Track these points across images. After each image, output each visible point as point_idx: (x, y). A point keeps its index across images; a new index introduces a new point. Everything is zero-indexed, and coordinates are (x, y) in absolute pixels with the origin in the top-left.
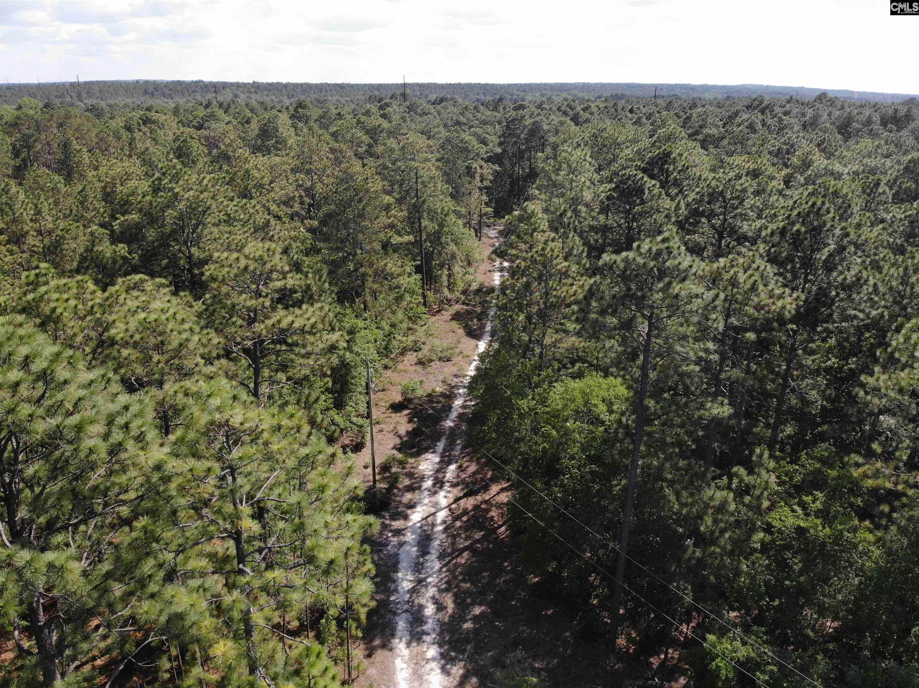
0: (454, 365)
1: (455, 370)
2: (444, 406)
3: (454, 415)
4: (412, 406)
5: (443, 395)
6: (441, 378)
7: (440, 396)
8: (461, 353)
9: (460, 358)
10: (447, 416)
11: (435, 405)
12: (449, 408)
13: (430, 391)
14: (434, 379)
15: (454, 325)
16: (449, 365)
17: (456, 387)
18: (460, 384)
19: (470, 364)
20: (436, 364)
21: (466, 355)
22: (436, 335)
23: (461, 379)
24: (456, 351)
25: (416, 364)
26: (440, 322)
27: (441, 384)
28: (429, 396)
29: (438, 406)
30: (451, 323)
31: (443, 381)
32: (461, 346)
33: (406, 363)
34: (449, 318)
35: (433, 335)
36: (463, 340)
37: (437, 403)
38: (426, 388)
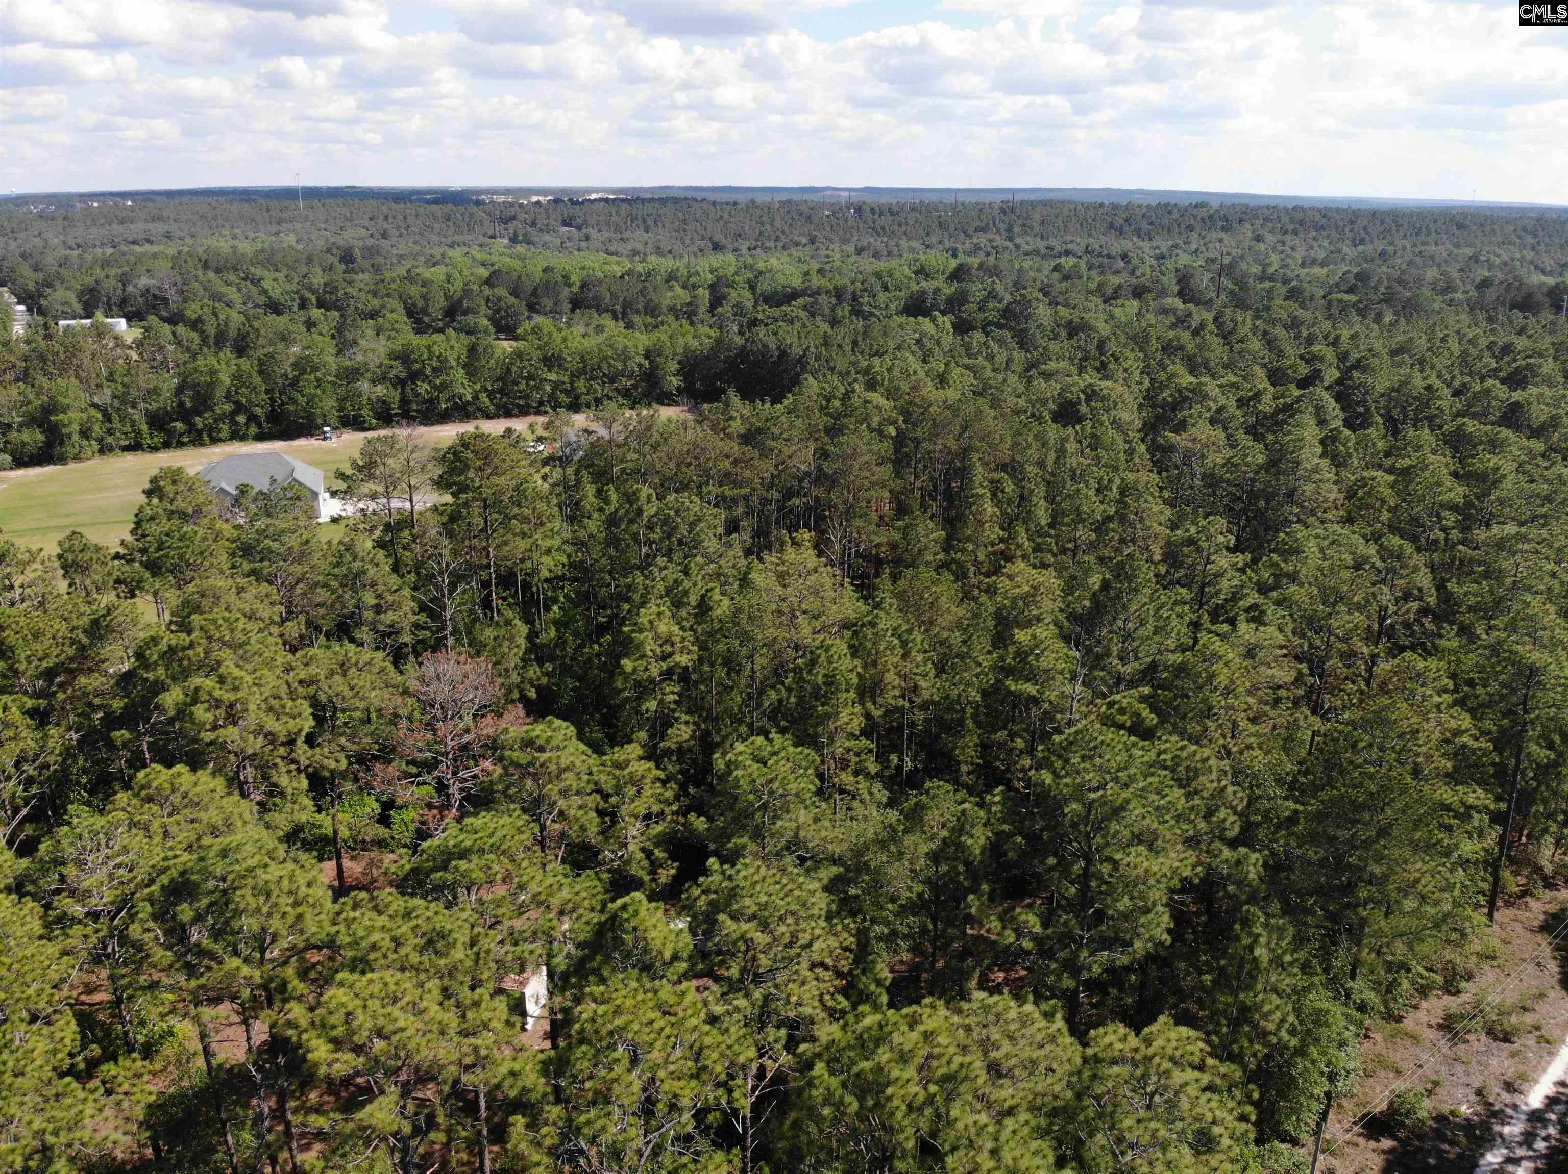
0: (1513, 1055)
1: (1510, 1069)
4: (1402, 1134)
5: (1468, 1126)
6: (1477, 1083)
7: (1461, 1127)
8: (1538, 1028)
9: (1531, 1041)
12: (1469, 1166)
13: (1445, 1109)
14: (1464, 1080)
15: (1544, 947)
16: (1504, 1054)
17: (1500, 1116)
18: (1509, 1111)
19: (1549, 1063)
20: (1479, 1041)
21: (1547, 1036)
22: (1500, 961)
23: (1517, 1099)
24: (1529, 1019)
25: (1440, 1027)
26: (1518, 927)
27: (1473, 1098)
28: (1441, 1119)
29: (1452, 1152)
30: (1539, 938)
31: (1479, 1093)
32: (1543, 1008)
33: (1421, 1015)
34: (1536, 923)
35: (1494, 958)
36: (1552, 994)
37: (1452, 1143)
38: (1441, 1101)
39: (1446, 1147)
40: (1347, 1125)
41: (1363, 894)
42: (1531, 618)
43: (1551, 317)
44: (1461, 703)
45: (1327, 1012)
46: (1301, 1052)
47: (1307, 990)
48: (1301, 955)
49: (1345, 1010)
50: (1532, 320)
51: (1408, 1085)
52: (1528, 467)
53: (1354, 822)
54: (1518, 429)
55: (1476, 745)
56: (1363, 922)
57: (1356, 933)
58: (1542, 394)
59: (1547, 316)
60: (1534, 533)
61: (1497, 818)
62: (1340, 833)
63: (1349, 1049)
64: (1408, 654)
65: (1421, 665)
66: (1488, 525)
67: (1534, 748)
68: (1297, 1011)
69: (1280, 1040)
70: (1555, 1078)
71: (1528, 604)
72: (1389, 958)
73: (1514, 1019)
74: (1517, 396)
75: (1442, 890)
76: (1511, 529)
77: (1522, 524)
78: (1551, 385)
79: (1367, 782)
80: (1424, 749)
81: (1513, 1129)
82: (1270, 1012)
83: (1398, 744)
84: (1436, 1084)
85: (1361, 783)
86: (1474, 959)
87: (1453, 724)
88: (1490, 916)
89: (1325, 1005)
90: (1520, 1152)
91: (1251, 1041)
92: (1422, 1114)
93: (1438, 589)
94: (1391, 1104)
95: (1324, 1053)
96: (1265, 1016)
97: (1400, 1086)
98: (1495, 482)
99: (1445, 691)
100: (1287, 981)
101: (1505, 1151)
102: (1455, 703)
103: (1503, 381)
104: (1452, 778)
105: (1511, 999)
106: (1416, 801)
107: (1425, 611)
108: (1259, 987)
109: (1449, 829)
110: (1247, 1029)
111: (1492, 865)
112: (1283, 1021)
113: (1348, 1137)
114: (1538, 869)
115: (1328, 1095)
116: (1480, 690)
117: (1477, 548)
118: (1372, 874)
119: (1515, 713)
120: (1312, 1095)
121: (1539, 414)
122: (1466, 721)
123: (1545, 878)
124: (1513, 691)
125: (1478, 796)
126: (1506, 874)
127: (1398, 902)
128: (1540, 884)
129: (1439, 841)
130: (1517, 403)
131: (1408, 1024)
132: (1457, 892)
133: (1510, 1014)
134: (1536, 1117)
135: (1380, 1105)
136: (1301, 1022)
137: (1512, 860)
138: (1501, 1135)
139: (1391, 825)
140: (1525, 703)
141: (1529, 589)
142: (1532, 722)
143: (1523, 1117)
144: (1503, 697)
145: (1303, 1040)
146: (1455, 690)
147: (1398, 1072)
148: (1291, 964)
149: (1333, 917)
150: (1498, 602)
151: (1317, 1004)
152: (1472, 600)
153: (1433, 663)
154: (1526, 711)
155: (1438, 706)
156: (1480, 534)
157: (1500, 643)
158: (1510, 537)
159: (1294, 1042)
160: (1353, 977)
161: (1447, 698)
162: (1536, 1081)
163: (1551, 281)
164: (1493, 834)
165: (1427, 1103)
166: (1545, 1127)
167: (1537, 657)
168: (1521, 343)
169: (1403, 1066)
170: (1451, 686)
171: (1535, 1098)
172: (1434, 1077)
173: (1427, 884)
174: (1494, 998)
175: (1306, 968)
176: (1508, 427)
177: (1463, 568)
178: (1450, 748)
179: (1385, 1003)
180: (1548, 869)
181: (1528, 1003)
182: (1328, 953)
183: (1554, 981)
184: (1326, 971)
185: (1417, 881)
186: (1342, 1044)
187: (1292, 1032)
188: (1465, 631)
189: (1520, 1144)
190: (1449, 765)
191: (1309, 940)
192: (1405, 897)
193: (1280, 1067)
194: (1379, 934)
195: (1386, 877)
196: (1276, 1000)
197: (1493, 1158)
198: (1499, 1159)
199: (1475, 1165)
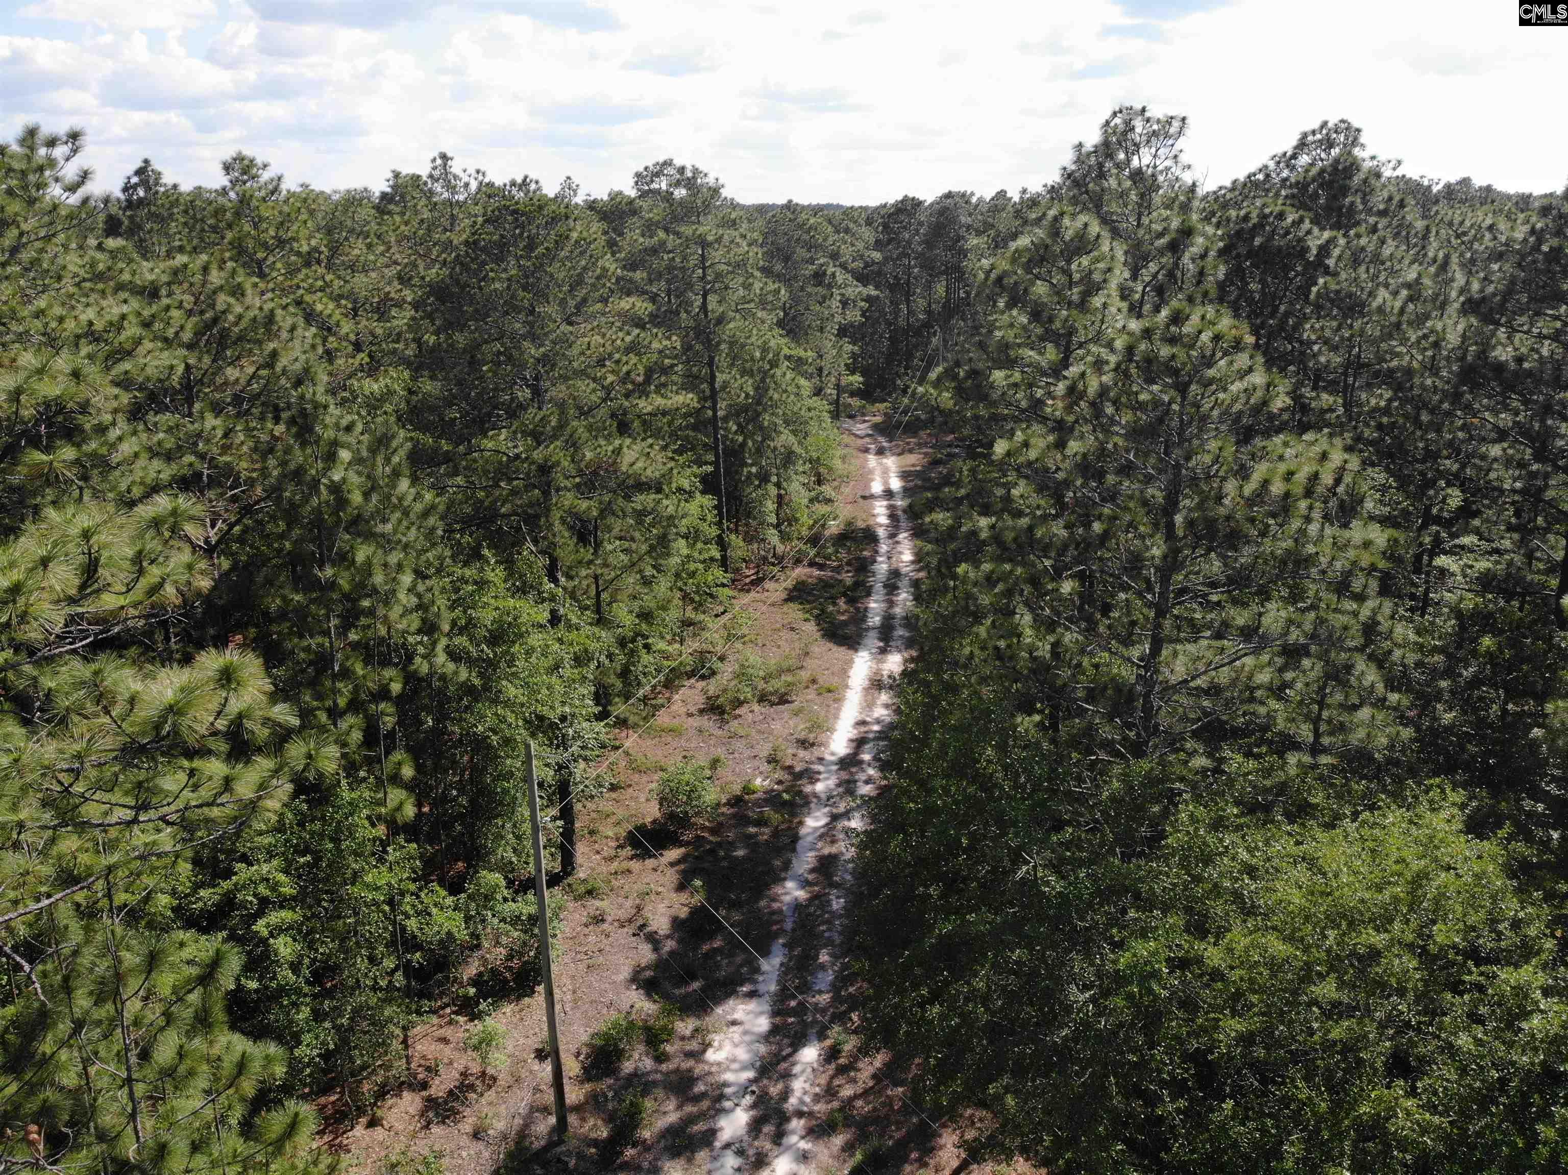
0: (797, 714)
1: (800, 727)
2: (776, 834)
3: (805, 861)
4: (688, 836)
5: (772, 799)
6: (765, 750)
8: (814, 681)
9: (811, 694)
10: (787, 865)
11: (752, 830)
12: (789, 842)
13: (737, 789)
14: (748, 753)
15: (794, 613)
16: (786, 715)
17: (807, 776)
18: (815, 768)
19: (839, 709)
20: (753, 712)
21: (826, 686)
22: (752, 637)
23: (819, 752)
24: (801, 676)
25: (703, 712)
26: (760, 606)
27: (765, 767)
28: (734, 801)
29: (763, 833)
30: (787, 608)
31: (772, 760)
32: (812, 663)
33: (677, 706)
34: (779, 599)
35: (743, 635)
36: (818, 649)
37: (759, 823)
38: (727, 783)
70: (852, 721)
73: (784, 681)
81: (826, 784)
84: (716, 762)
90: (844, 805)
92: (710, 804)
94: (664, 807)
101: (827, 810)
113: (614, 866)
131: (663, 718)
133: (780, 678)
134: (849, 763)
138: (815, 795)
143: (833, 768)
147: (664, 770)
162: (831, 730)
165: (710, 790)
166: (862, 770)
169: (665, 762)
171: (839, 747)
172: (713, 758)
181: (795, 663)
183: (816, 639)
189: (841, 797)
197: (814, 821)
198: (823, 821)
199: (795, 838)
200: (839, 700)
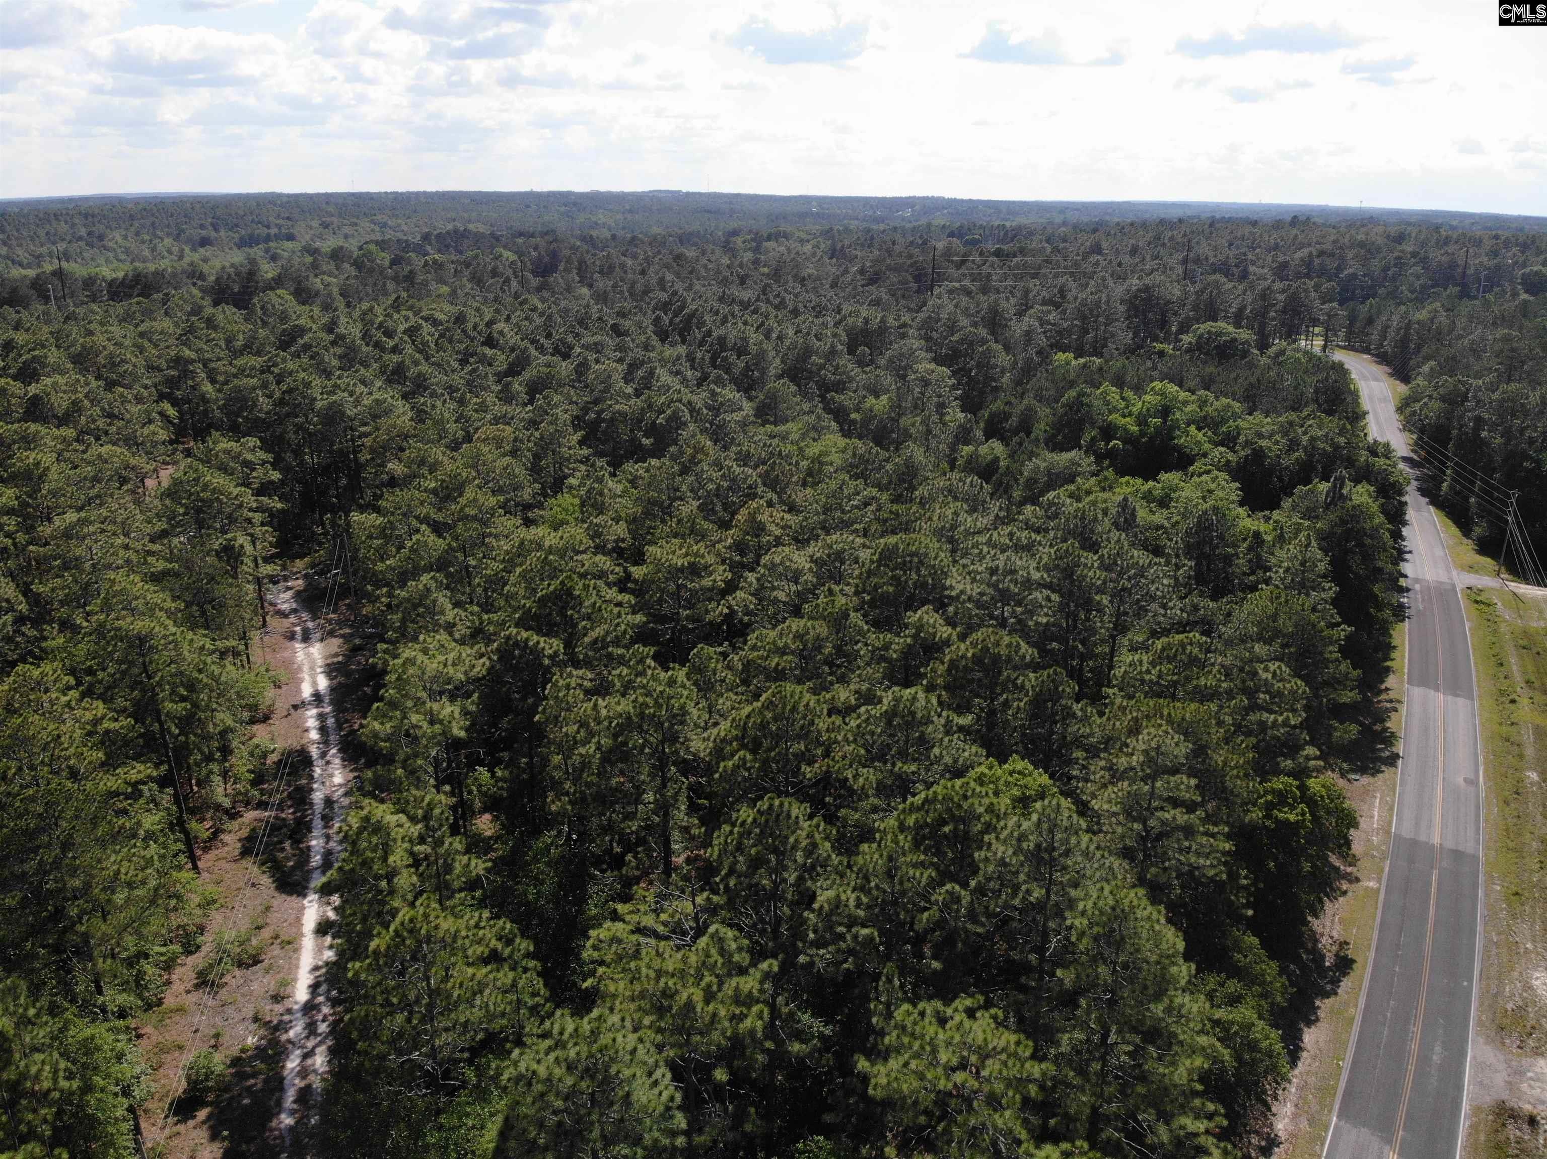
0: (267, 971)
1: (271, 983)
2: (268, 1080)
3: (290, 1096)
4: (211, 1097)
5: (260, 1052)
6: (249, 1012)
7: (255, 1057)
8: (277, 937)
9: (276, 951)
10: (279, 1103)
12: (277, 1084)
13: (235, 1051)
14: (238, 1017)
15: (251, 868)
16: (260, 974)
17: (282, 1026)
18: (286, 1018)
19: (298, 959)
20: (235, 978)
21: (286, 938)
22: (222, 901)
23: (288, 1003)
24: (266, 933)
25: (197, 986)
26: (223, 864)
27: (254, 1027)
28: (236, 1062)
29: (256, 1083)
30: (244, 862)
31: (256, 1019)
32: (273, 917)
33: (178, 987)
34: (237, 852)
35: (214, 901)
36: (275, 903)
37: (254, 1075)
38: (228, 1048)
39: (252, 1081)
40: (160, 1123)
41: (74, 912)
42: (121, 592)
43: (41, 308)
44: (88, 693)
45: (93, 1037)
46: (87, 1088)
47: (64, 1029)
48: (44, 1002)
49: (107, 1025)
50: (24, 314)
51: (195, 1053)
52: (67, 455)
53: (35, 850)
54: (43, 419)
55: (117, 725)
56: (86, 937)
57: (84, 952)
58: (55, 384)
59: (38, 307)
60: (94, 515)
61: (163, 782)
62: (26, 867)
63: (129, 1057)
64: (20, 668)
65: (36, 673)
66: (50, 520)
67: (169, 706)
68: (64, 1055)
69: (62, 1091)
70: (308, 968)
71: (113, 582)
72: (125, 955)
73: (254, 942)
74: (33, 389)
75: (143, 869)
76: (71, 517)
77: (80, 509)
78: (62, 373)
79: (31, 807)
80: (72, 750)
81: (296, 1031)
82: (40, 1071)
83: (45, 756)
84: (217, 1036)
85: (26, 810)
86: (198, 912)
87: (89, 716)
88: (195, 867)
89: (88, 1032)
90: (310, 1044)
91: (35, 1111)
92: (219, 1069)
93: (25, 595)
94: (188, 1077)
95: (108, 1076)
96: (37, 1078)
97: (187, 1058)
98: (40, 477)
99: (69, 688)
100: (42, 1034)
101: (298, 1052)
102: (83, 696)
103: (15, 378)
104: (108, 765)
105: (244, 925)
106: (84, 801)
107: (20, 620)
108: (17, 1056)
109: (125, 812)
110: (24, 1102)
111: (178, 825)
112: (56, 1071)
113: (167, 1132)
114: (218, 807)
115: (131, 1109)
116: (101, 675)
117: (47, 544)
118: (74, 890)
119: (141, 682)
120: (116, 1119)
121: (60, 402)
122: (100, 708)
123: (226, 812)
124: (132, 664)
125: (138, 770)
126: (193, 825)
127: (109, 901)
128: (225, 818)
129: (122, 827)
130: (35, 396)
131: (170, 1001)
132: (157, 864)
133: (249, 940)
134: (309, 1008)
135: (178, 1085)
136: (74, 1062)
137: (192, 812)
138: (289, 1041)
139: (71, 835)
140: (145, 670)
141: (109, 567)
142: (159, 684)
143: (299, 1015)
144: (124, 673)
145: (83, 1078)
146: (79, 683)
147: (180, 1048)
148: (37, 1015)
149: (57, 949)
150: (86, 587)
151: (80, 1037)
152: (61, 594)
153: (47, 667)
154: (149, 677)
155: (68, 705)
156: (45, 530)
157: (101, 625)
158: (72, 526)
159: (75, 1084)
160: (100, 992)
161: (74, 694)
162: (295, 980)
163: (31, 273)
164: (166, 798)
165: (218, 1057)
166: (319, 1011)
167: (140, 625)
168: (20, 338)
169: (180, 1040)
170: (73, 682)
171: (301, 994)
172: (214, 1031)
173: (128, 871)
174: (230, 935)
175: (54, 1010)
176: (34, 421)
177: (41, 567)
178: (96, 738)
179: (140, 996)
180: (227, 803)
181: (260, 921)
182: (66, 984)
183: (272, 891)
184: (73, 1001)
185: (118, 872)
186: (120, 1057)
187: (70, 1077)
188: (66, 625)
189: (307, 1038)
190: (101, 755)
191: (45, 983)
192: (113, 892)
193: (74, 1115)
194: (105, 939)
195: (87, 886)
196: (39, 1057)
197: (292, 1064)
198: (297, 1061)
199: (282, 1079)
200: (297, 950)
